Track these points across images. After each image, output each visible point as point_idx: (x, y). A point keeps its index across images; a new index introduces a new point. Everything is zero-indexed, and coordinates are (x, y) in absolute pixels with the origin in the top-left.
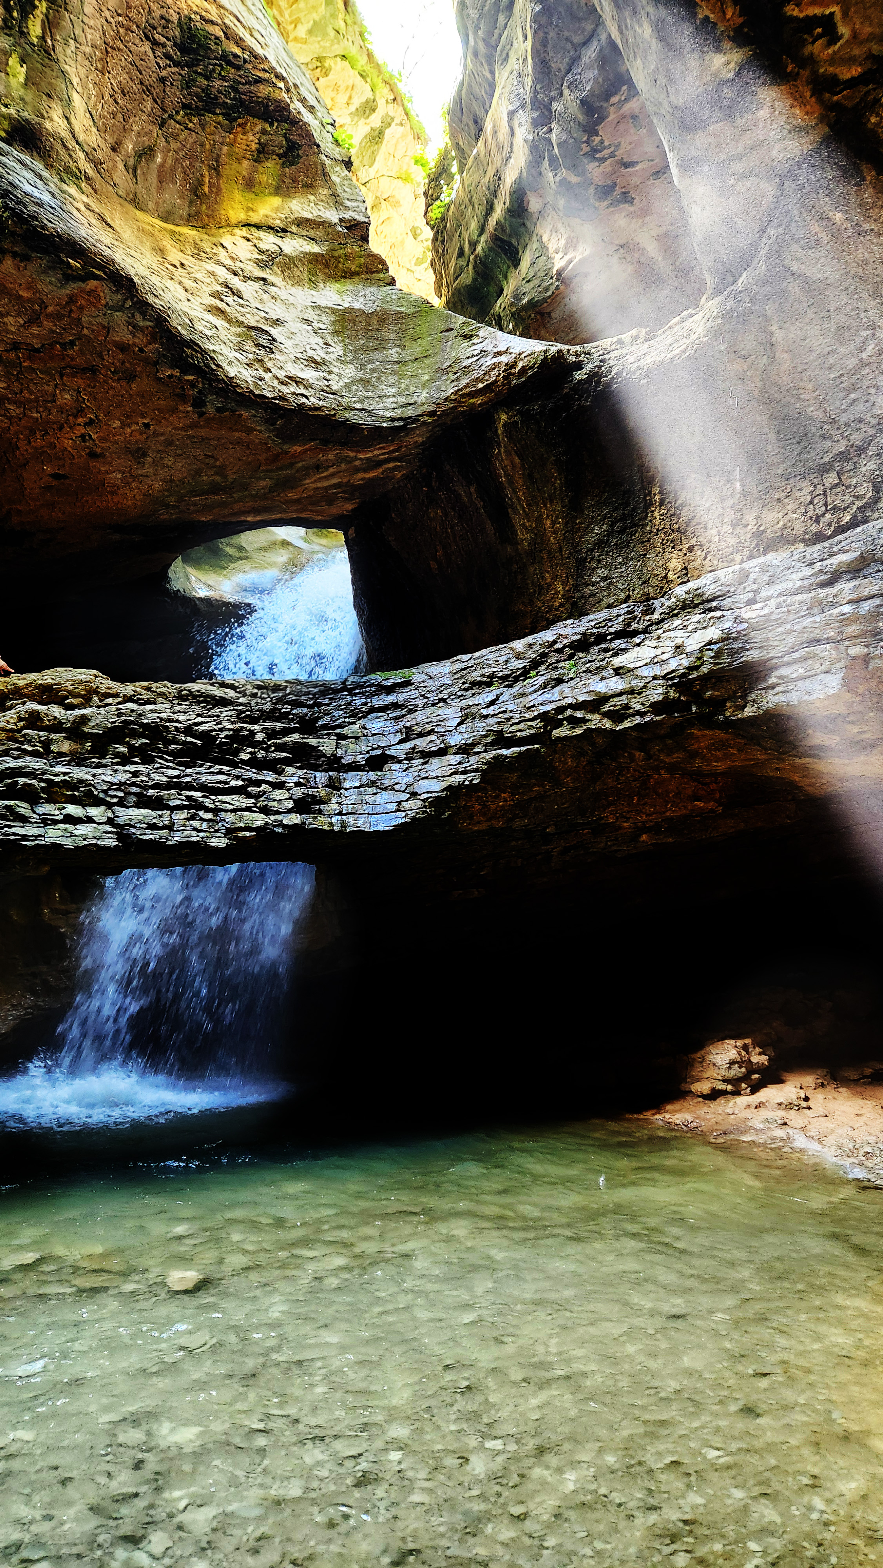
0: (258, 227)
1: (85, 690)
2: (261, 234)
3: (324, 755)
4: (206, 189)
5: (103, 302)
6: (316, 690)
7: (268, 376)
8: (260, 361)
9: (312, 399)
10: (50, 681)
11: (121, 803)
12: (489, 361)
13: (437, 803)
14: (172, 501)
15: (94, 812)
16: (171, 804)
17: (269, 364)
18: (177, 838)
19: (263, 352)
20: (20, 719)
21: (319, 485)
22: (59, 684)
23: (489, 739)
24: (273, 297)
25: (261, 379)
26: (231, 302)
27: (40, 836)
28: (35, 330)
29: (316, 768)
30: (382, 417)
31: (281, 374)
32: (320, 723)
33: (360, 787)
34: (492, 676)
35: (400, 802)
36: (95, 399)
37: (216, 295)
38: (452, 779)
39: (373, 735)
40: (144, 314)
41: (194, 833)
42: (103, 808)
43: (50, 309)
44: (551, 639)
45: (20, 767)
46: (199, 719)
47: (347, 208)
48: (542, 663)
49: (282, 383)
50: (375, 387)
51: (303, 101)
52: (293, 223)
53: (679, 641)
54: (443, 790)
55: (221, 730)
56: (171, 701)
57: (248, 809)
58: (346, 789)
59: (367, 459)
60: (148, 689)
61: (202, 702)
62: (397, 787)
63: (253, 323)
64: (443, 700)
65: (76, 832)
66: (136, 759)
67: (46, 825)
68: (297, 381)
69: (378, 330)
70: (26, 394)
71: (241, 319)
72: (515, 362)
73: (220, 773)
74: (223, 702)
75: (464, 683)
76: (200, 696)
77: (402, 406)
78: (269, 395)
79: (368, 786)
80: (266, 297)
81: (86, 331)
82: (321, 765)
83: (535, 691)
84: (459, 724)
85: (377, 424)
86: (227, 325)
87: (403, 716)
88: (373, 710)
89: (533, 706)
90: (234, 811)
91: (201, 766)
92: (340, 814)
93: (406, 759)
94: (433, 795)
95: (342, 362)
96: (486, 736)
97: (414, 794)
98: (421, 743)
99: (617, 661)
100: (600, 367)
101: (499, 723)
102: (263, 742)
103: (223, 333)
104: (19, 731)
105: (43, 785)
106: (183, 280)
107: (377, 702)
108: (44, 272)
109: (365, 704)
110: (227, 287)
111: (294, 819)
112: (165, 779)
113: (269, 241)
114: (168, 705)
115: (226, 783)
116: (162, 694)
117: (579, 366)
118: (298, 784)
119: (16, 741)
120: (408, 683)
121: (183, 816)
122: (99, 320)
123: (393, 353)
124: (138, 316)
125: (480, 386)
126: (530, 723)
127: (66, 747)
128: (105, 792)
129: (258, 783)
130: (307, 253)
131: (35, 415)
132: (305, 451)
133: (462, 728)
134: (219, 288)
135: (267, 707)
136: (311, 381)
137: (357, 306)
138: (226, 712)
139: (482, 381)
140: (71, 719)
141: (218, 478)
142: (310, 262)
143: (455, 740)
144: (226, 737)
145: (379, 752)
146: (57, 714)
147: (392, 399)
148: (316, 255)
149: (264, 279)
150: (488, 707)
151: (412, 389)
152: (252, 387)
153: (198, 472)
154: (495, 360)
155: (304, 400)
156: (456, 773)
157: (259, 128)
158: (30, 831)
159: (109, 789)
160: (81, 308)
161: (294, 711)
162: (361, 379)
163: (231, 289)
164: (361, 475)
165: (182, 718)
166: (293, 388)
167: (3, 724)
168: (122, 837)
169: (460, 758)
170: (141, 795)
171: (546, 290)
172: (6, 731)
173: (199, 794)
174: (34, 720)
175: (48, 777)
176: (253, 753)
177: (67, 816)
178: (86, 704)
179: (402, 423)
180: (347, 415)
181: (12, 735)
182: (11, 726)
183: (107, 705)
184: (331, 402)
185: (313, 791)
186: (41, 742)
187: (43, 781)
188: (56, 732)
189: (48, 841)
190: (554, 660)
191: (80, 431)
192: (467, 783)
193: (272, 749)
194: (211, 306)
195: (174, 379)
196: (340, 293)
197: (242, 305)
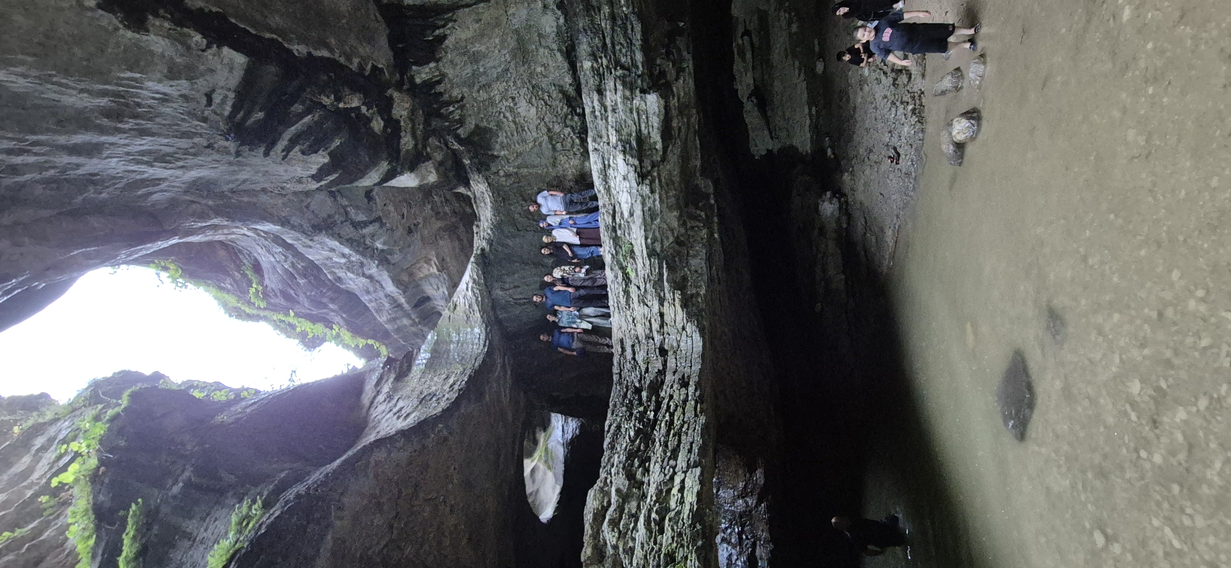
0: (372, 403)
1: (600, 494)
2: (376, 401)
3: (656, 377)
5: (383, 459)
6: (618, 387)
7: (447, 396)
8: (438, 399)
9: (464, 379)
10: (591, 516)
11: (674, 468)
12: (470, 293)
13: (690, 316)
15: (677, 480)
16: (676, 442)
17: (441, 395)
18: (698, 440)
19: (434, 398)
20: (613, 530)
21: (508, 399)
22: (594, 509)
23: (658, 288)
24: (408, 396)
25: (447, 399)
26: (405, 411)
27: (691, 504)
28: (386, 508)
29: (663, 382)
30: (482, 350)
31: (448, 390)
32: (637, 385)
33: (676, 359)
34: (624, 291)
35: (687, 336)
36: (433, 491)
37: (398, 418)
38: (677, 305)
39: (648, 355)
41: (696, 431)
42: (676, 477)
43: (378, 492)
44: (610, 256)
45: (645, 516)
46: (627, 437)
47: (378, 366)
48: (621, 264)
49: (452, 390)
50: (466, 354)
52: (376, 388)
53: (621, 180)
54: (683, 311)
55: (635, 426)
56: (614, 454)
57: (684, 409)
58: (677, 366)
59: (501, 368)
60: (605, 467)
62: (679, 339)
63: (419, 402)
64: (634, 319)
65: (690, 486)
66: (647, 464)
67: (684, 502)
68: (453, 385)
69: (440, 353)
70: (419, 535)
71: (414, 407)
72: (474, 279)
73: (660, 425)
74: (619, 427)
75: (626, 308)
77: (479, 341)
78: (457, 395)
79: (676, 356)
80: (407, 398)
82: (662, 379)
83: (635, 264)
84: (647, 306)
85: (485, 352)
86: (415, 412)
87: (639, 341)
88: (634, 358)
89: (643, 263)
90: (684, 414)
91: (655, 434)
92: (691, 367)
93: (663, 335)
94: (685, 315)
95: (450, 368)
96: (656, 290)
97: (684, 328)
98: (655, 326)
99: (626, 214)
100: (486, 239)
101: (650, 281)
102: (645, 408)
103: (418, 413)
104: (620, 532)
105: (657, 504)
106: (385, 429)
107: (629, 356)
108: (357, 481)
109: (630, 362)
110: (396, 413)
111: (691, 389)
112: (661, 448)
113: (381, 398)
114: (616, 456)
115: (667, 421)
116: (609, 460)
117: (483, 250)
118: (672, 387)
119: (626, 533)
120: (622, 341)
121: (685, 437)
122: (392, 466)
123: (453, 345)
124: (397, 445)
125: (480, 299)
126: (652, 263)
127: (634, 504)
128: (665, 475)
129: (669, 407)
130: (393, 383)
131: (432, 535)
132: (490, 395)
133: (649, 304)
134: (396, 416)
135: (624, 409)
136: (455, 380)
137: (425, 362)
138: (625, 425)
139: (478, 298)
140: (617, 498)
141: (492, 449)
143: (656, 308)
144: (639, 423)
145: (657, 350)
146: (613, 509)
147: (475, 346)
148: (395, 379)
149: (399, 399)
150: (640, 290)
151: (472, 336)
152: (450, 402)
153: (487, 458)
154: (470, 289)
155: (464, 382)
156: (674, 305)
158: (688, 507)
159: (664, 473)
161: (629, 397)
162: (461, 360)
163: (398, 412)
165: (625, 445)
166: (456, 386)
167: (615, 540)
168: (695, 466)
169: (666, 304)
170: (670, 459)
171: (444, 279)
172: (619, 538)
173: (672, 432)
174: (614, 523)
175: (652, 503)
176: (651, 411)
177: (679, 491)
178: (608, 494)
179: (488, 341)
180: (477, 364)
181: (622, 535)
182: (617, 535)
183: (611, 482)
184: (468, 372)
185: (677, 381)
186: (629, 518)
187: (654, 505)
188: (624, 509)
189: (695, 499)
190: (621, 256)
191: (447, 510)
192: (680, 297)
193: (649, 403)
194: (403, 418)
195: (435, 439)
196: (416, 370)
197: (408, 407)
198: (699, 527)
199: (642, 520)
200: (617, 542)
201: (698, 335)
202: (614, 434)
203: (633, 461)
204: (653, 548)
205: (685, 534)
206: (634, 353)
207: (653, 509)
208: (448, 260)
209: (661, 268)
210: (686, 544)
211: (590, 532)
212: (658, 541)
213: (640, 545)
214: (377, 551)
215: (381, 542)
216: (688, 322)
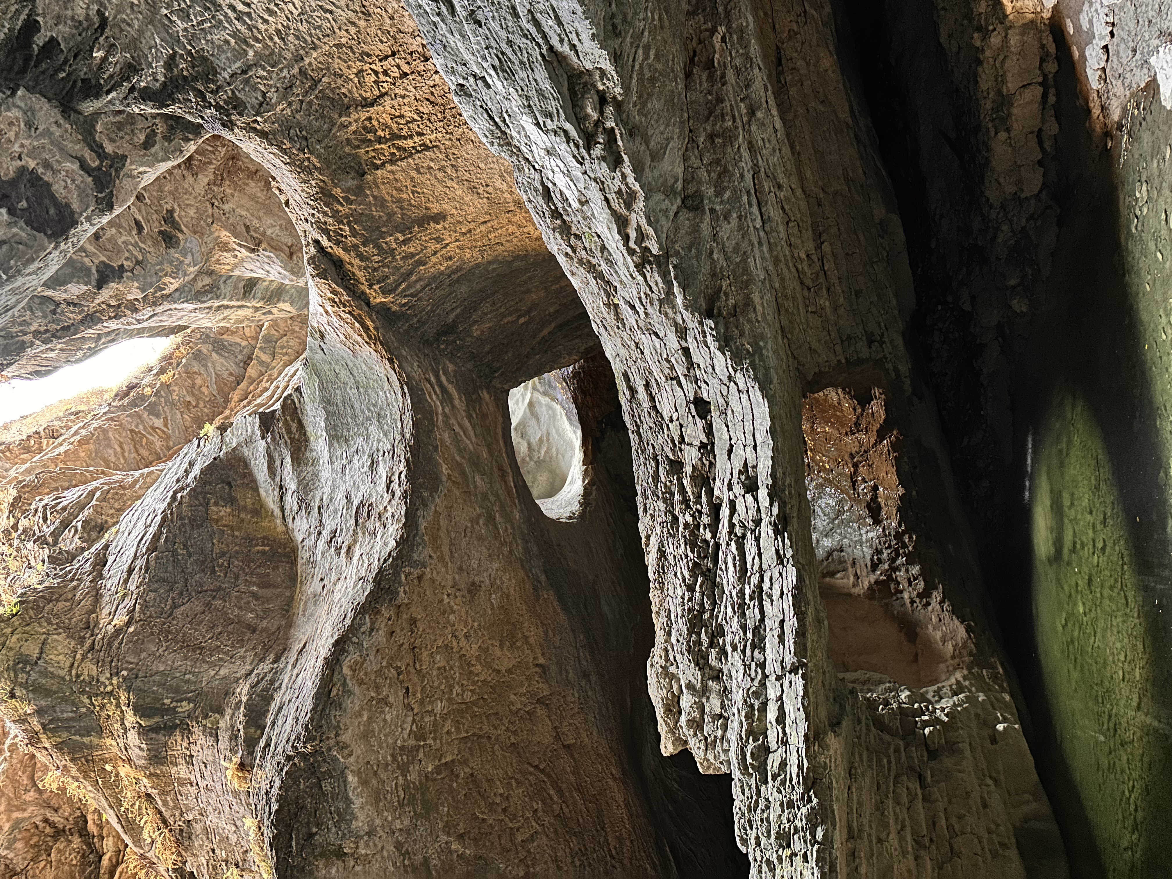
0: (283, 509)
1: (664, 677)
2: (287, 507)
4: (267, 548)
5: (358, 659)
6: (642, 457)
8: (380, 516)
9: (401, 469)
10: (661, 703)
11: (762, 665)
12: (335, 319)
13: (737, 358)
14: (506, 550)
15: (773, 692)
16: (758, 617)
17: (381, 508)
18: (790, 613)
19: (372, 513)
20: (696, 735)
21: (472, 434)
22: (663, 697)
23: (669, 311)
24: (331, 501)
25: (393, 516)
26: (341, 540)
27: (798, 752)
28: (392, 698)
29: (713, 469)
30: (403, 403)
31: (387, 495)
32: (671, 457)
33: (727, 425)
34: (608, 305)
35: (739, 391)
36: (435, 640)
37: (338, 552)
38: (712, 347)
39: (677, 410)
40: (360, 626)
41: (785, 598)
42: (768, 684)
43: (373, 694)
46: (679, 575)
47: (253, 433)
49: (393, 496)
50: (381, 409)
51: (187, 472)
52: (273, 480)
53: (543, 153)
54: (724, 354)
55: (686, 556)
56: (666, 597)
57: (758, 540)
58: (731, 439)
59: (441, 403)
62: (725, 393)
63: (353, 520)
64: (637, 344)
65: (793, 718)
66: (721, 641)
67: (788, 743)
68: (389, 482)
69: (337, 406)
71: (351, 532)
72: (329, 299)
73: (725, 561)
75: (618, 328)
77: (391, 386)
78: (404, 508)
79: (726, 419)
80: (331, 508)
81: (384, 663)
82: (711, 463)
83: (616, 272)
84: (657, 336)
85: (410, 407)
86: (358, 544)
87: (656, 380)
88: (654, 407)
89: (631, 274)
90: (760, 555)
91: (720, 576)
92: (755, 448)
93: (696, 383)
94: (729, 362)
95: (368, 438)
96: (666, 315)
97: (730, 378)
98: (680, 370)
99: (573, 201)
101: (651, 303)
102: (694, 515)
103: (365, 549)
104: (706, 739)
105: (751, 741)
107: (646, 405)
108: (345, 709)
109: (649, 415)
110: (331, 541)
111: (763, 493)
112: (736, 618)
113: (291, 501)
115: (734, 558)
116: (661, 603)
117: (317, 243)
118: (730, 488)
119: (715, 741)
120: (626, 375)
121: (770, 606)
122: (372, 658)
123: (352, 393)
124: (363, 629)
125: (357, 325)
126: (648, 277)
127: (715, 702)
128: (752, 680)
129: (732, 526)
130: (293, 468)
131: (457, 675)
132: (445, 460)
133: (661, 335)
134: (333, 549)
135: (661, 505)
136: (387, 467)
137: (323, 425)
138: (671, 549)
139: (353, 324)
142: (299, 465)
143: (673, 341)
144: (692, 552)
145: (692, 407)
146: (688, 705)
147: (388, 394)
148: (293, 460)
149: (319, 508)
150: (637, 312)
151: (375, 377)
152: (401, 525)
153: (480, 538)
154: (333, 315)
155: (403, 476)
156: (706, 344)
157: (214, 508)
159: (750, 675)
160: (366, 672)
161: (663, 480)
162: (378, 421)
163: (331, 539)
164: (457, 402)
165: (679, 592)
166: (395, 486)
168: (793, 671)
169: (691, 339)
170: (753, 646)
173: (747, 587)
174: (697, 725)
175: (744, 733)
176: (705, 527)
177: (778, 721)
179: (405, 387)
180: (408, 436)
183: (676, 661)
184: (400, 450)
185: (736, 474)
186: (713, 721)
187: (747, 739)
188: (704, 708)
189: (803, 744)
190: (584, 253)
191: (463, 643)
192: (714, 333)
193: (699, 507)
194: (347, 557)
195: (407, 588)
196: (317, 438)
197: (342, 530)
198: (815, 802)
201: (759, 394)
203: (699, 634)
204: (757, 801)
206: (652, 399)
207: (746, 747)
212: (763, 795)
214: (406, 736)
215: (405, 726)
216: (735, 372)
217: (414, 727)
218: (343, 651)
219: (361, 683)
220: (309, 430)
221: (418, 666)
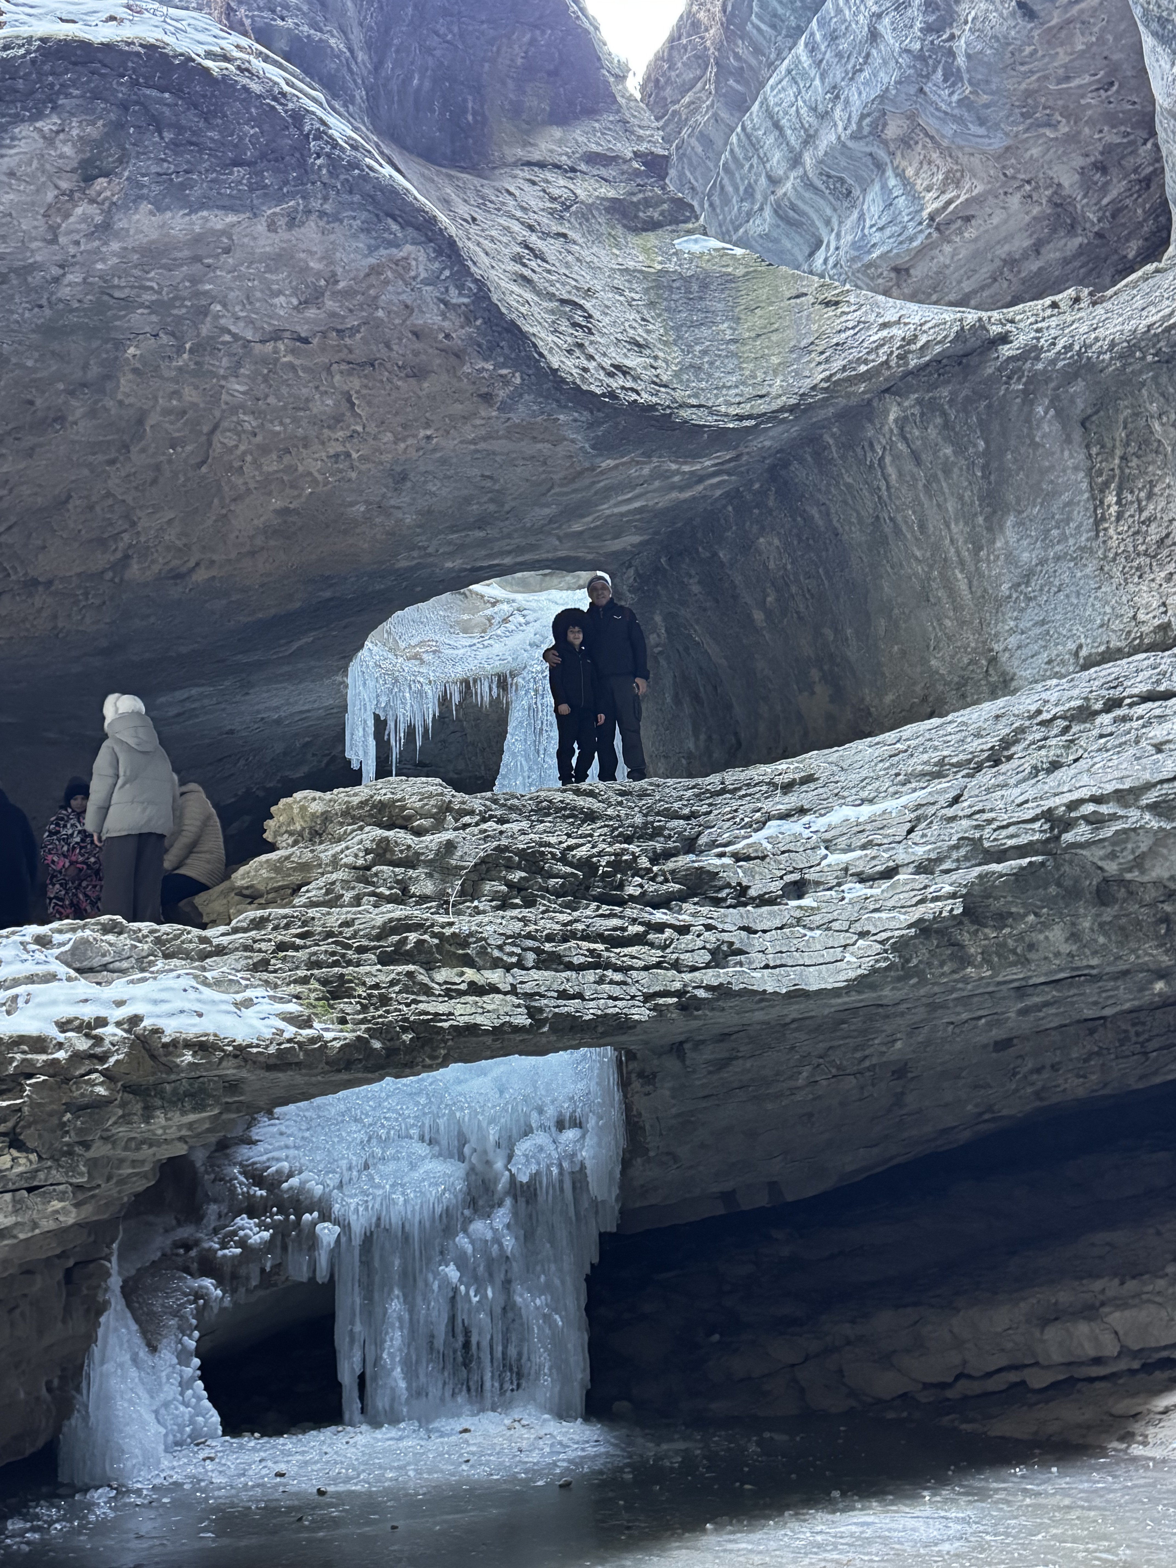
0: (542, 165)
1: (435, 806)
2: (549, 175)
3: (728, 886)
4: (470, 118)
5: (413, 274)
6: (689, 793)
7: (591, 365)
8: (580, 346)
9: (643, 393)
10: (389, 796)
11: (520, 965)
12: (875, 336)
13: (901, 946)
15: (495, 976)
16: (577, 960)
17: (591, 350)
18: (590, 1011)
19: (580, 333)
20: (367, 852)
21: (616, 510)
22: (403, 799)
23: (963, 852)
24: (578, 260)
25: (585, 370)
26: (537, 269)
27: (451, 1014)
28: (312, 313)
29: (717, 902)
30: (726, 415)
31: (607, 363)
33: (782, 926)
34: (941, 763)
35: (844, 947)
36: (369, 403)
37: (517, 259)
38: (922, 909)
39: (783, 852)
41: (611, 1003)
42: (500, 972)
43: (341, 285)
44: (1033, 708)
45: (407, 917)
46: (572, 841)
47: (640, 139)
48: (1017, 741)
49: (609, 374)
50: (709, 375)
52: (580, 159)
54: (910, 926)
55: (600, 854)
56: (528, 818)
57: (658, 965)
58: (764, 931)
59: (692, 473)
60: (492, 801)
61: (569, 817)
62: (836, 925)
63: (566, 296)
65: (487, 1007)
67: (451, 998)
68: (623, 370)
69: (701, 298)
70: (272, 400)
71: (552, 290)
72: (916, 336)
73: (614, 916)
74: (591, 817)
75: (897, 775)
76: (565, 809)
77: (749, 400)
78: (598, 391)
79: (789, 925)
80: (570, 258)
81: (380, 313)
82: (724, 900)
83: (1021, 780)
84: (910, 831)
85: (723, 424)
86: (536, 298)
89: (1027, 802)
90: (646, 968)
91: (588, 906)
92: (767, 967)
93: (838, 884)
94: (897, 933)
95: (666, 343)
96: (956, 847)
97: (863, 935)
100: (1038, 339)
102: (648, 870)
103: (535, 309)
104: (368, 868)
105: (436, 941)
106: (481, 240)
107: (771, 806)
108: (354, 236)
109: (756, 810)
110: (527, 247)
111: (711, 977)
112: (558, 927)
113: (559, 185)
114: (525, 824)
115: (624, 929)
117: (1004, 339)
118: (709, 928)
119: (368, 883)
120: (809, 779)
121: (592, 979)
122: (404, 297)
123: (726, 329)
124: (454, 292)
125: (863, 368)
126: (1029, 826)
127: (428, 887)
128: (500, 948)
129: (660, 928)
130: (603, 199)
131: (278, 428)
132: (616, 467)
133: (915, 836)
134: (519, 250)
135: (639, 820)
136: (639, 371)
137: (670, 267)
138: (598, 830)
139: (866, 362)
140: (434, 846)
141: (492, 507)
142: (607, 210)
143: (907, 854)
144: (609, 864)
145: (796, 877)
146: (409, 843)
147: (733, 391)
148: (614, 200)
149: (564, 236)
150: (951, 805)
151: (760, 375)
152: (578, 381)
153: (468, 500)
154: (884, 333)
155: (634, 396)
156: (922, 901)
158: (442, 1008)
159: (505, 944)
160: (387, 282)
161: (668, 825)
162: (691, 366)
163: (532, 250)
164: (674, 495)
165: (553, 840)
166: (620, 381)
167: (350, 860)
168: (532, 1012)
169: (923, 879)
170: (538, 951)
171: (911, 239)
172: (355, 868)
173: (600, 947)
174: (382, 851)
175: (436, 929)
176: (641, 886)
177: (472, 984)
178: (439, 826)
179: (753, 422)
180: (685, 413)
181: (363, 874)
182: (360, 862)
183: (465, 826)
184: (664, 397)
185: (726, 937)
186: (397, 882)
187: (434, 935)
188: (414, 867)
189: (462, 1021)
190: (1038, 736)
191: (335, 448)
192: (945, 914)
193: (660, 879)
194: (516, 273)
195: (485, 374)
196: (646, 251)
197: (549, 272)
198: (407, 1037)
199: (398, 912)
200: (346, 865)
201: (852, 974)
202: (574, 808)
203: (519, 868)
204: (348, 947)
205: (388, 1012)
206: (782, 816)
207: (425, 933)
208: (970, 233)
209: (1021, 851)
210: (369, 1016)
211: (356, 800)
212: (364, 956)
213: (350, 916)
214: (223, 321)
215: (241, 324)
216: (880, 942)
217: (227, 338)
218: (439, 252)
219: (375, 271)
220: (652, 239)
221: (344, 366)
